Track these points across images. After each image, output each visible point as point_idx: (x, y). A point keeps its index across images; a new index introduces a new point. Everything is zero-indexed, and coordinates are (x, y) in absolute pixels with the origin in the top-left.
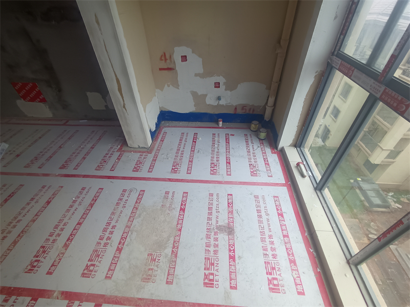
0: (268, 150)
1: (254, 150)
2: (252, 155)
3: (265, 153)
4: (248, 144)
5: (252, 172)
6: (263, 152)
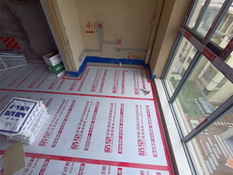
0: (146, 80)
1: (138, 80)
2: (136, 83)
4: (135, 77)
5: (135, 92)
6: (143, 81)
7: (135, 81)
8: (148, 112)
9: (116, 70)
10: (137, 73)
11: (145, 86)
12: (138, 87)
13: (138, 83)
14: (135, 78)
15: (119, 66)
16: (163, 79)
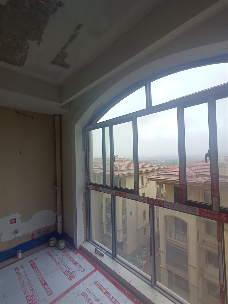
0: (71, 254)
1: (61, 260)
2: (61, 264)
3: (70, 257)
4: (54, 258)
5: (69, 277)
6: (69, 257)
7: (58, 263)
8: (102, 289)
9: (15, 269)
10: (53, 252)
11: (75, 261)
12: (67, 268)
13: (64, 264)
14: (56, 260)
15: (17, 259)
16: (90, 240)
